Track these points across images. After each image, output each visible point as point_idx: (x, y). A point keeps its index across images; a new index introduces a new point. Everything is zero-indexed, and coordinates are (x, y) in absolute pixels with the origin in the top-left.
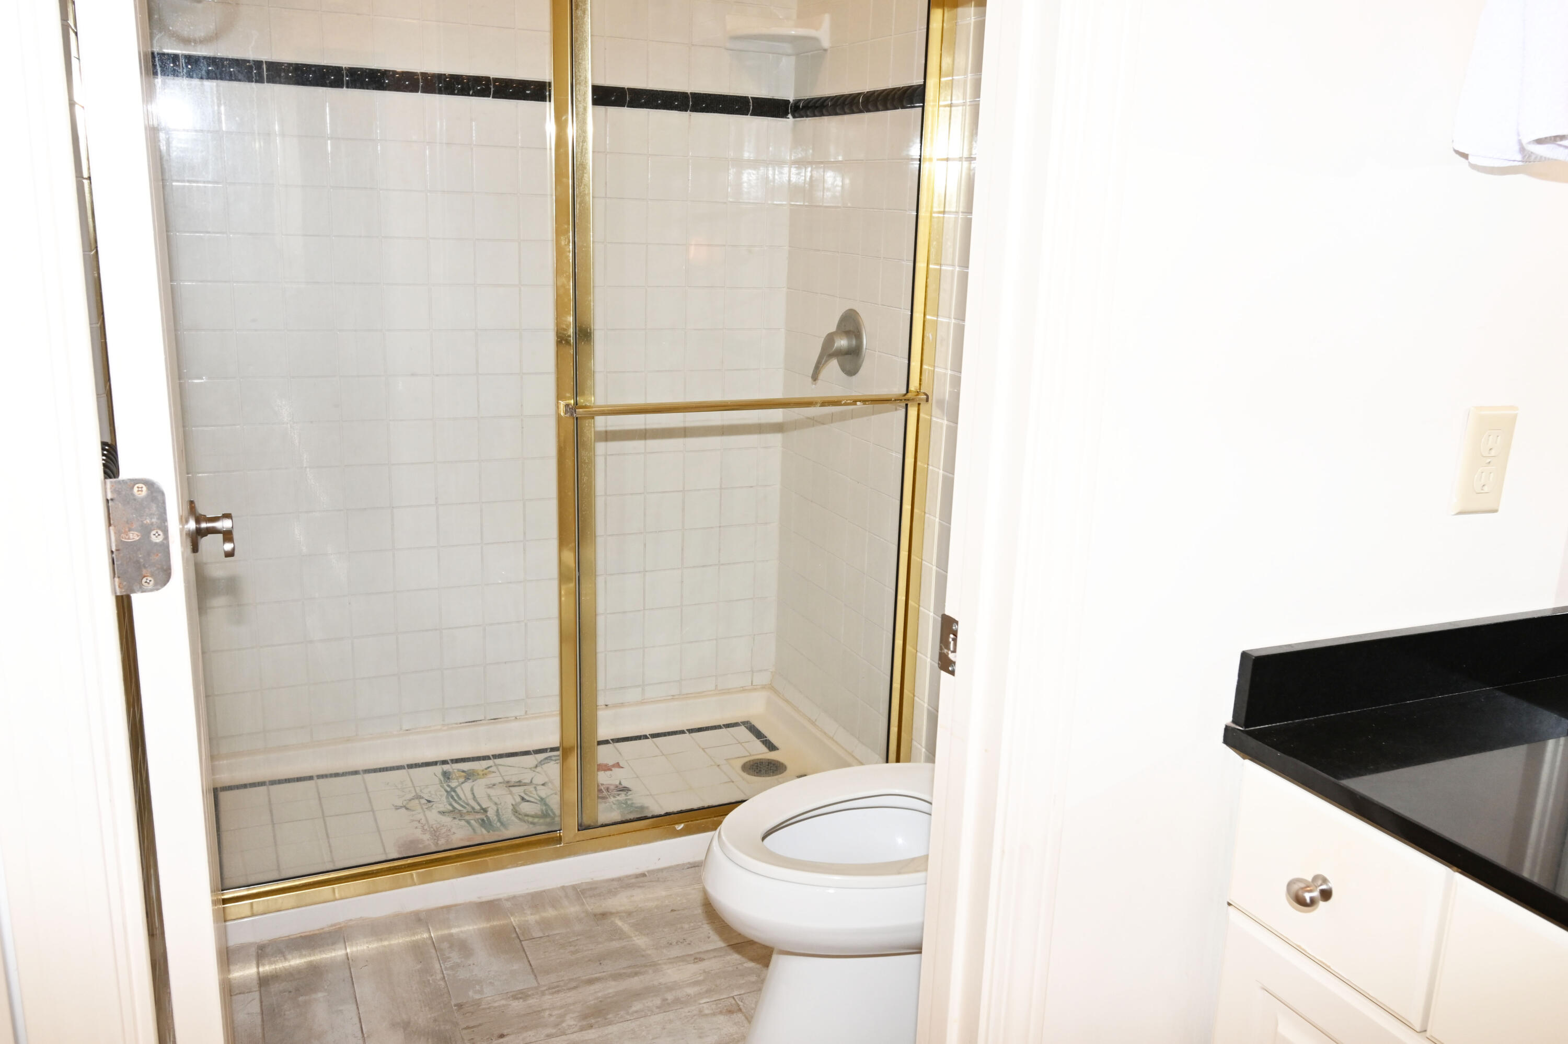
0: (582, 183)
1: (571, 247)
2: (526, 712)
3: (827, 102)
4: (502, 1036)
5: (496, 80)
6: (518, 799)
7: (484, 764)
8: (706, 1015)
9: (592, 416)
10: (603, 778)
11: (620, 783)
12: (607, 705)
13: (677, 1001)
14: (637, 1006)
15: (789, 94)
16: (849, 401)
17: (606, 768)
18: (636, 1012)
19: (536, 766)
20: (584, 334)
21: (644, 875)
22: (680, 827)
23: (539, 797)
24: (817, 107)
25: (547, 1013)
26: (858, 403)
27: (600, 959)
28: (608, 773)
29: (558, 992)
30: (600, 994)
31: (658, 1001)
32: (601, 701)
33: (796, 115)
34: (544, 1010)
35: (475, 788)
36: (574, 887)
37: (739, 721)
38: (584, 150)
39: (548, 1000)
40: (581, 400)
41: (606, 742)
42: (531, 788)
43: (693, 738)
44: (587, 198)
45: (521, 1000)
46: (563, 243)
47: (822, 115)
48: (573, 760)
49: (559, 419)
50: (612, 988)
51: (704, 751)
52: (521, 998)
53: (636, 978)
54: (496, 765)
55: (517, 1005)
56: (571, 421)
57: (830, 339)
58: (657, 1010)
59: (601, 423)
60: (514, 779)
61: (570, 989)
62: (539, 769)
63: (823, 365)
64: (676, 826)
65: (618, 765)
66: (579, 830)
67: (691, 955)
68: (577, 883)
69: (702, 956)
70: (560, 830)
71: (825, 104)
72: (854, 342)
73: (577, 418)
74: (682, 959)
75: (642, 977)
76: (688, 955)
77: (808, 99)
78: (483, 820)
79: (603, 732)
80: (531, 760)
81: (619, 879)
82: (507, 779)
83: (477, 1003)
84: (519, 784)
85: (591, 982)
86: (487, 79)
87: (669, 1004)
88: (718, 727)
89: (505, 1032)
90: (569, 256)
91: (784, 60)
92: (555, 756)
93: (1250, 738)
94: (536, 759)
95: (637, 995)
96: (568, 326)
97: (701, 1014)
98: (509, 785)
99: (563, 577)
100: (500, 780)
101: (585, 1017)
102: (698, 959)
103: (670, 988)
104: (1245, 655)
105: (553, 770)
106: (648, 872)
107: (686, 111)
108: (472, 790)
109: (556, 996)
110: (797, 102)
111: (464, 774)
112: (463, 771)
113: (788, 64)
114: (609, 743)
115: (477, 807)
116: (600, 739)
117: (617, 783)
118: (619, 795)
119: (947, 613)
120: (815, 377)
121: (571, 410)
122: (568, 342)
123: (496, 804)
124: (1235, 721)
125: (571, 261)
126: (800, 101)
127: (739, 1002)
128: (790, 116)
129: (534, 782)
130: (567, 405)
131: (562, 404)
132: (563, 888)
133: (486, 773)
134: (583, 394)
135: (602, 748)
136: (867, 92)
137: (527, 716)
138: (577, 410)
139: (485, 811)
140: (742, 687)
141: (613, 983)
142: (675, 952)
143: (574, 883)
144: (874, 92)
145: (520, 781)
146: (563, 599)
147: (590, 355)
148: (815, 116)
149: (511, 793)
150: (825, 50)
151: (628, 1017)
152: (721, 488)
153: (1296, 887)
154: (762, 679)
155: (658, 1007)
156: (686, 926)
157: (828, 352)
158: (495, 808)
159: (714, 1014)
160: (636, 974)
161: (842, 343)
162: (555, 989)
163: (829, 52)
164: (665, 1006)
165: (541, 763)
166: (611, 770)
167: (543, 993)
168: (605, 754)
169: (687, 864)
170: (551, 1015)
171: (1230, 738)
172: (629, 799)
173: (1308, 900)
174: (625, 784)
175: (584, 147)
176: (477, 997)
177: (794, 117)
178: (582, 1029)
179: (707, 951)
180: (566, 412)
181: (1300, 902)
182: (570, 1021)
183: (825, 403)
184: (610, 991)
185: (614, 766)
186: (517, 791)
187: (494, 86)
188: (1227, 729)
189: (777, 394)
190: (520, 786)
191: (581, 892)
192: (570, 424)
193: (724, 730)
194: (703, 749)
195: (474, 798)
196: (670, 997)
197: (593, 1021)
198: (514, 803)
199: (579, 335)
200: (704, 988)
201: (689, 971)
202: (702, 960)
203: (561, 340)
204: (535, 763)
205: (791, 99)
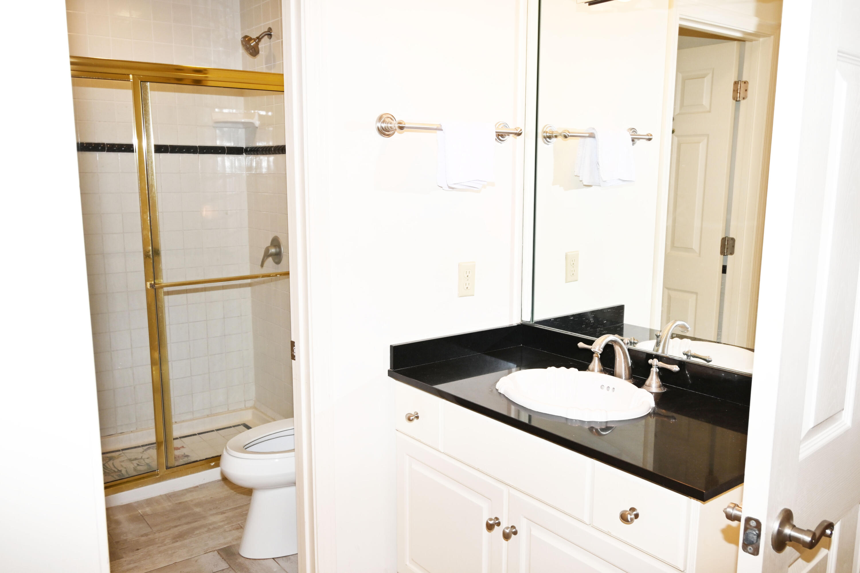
0: (152, 192)
1: (149, 218)
2: (137, 428)
3: (259, 149)
4: (138, 549)
5: (107, 144)
6: (136, 465)
7: (118, 453)
8: (227, 531)
9: (162, 287)
10: (177, 453)
11: (184, 454)
12: (176, 422)
13: (215, 528)
14: (197, 532)
15: (243, 145)
16: (274, 275)
17: (178, 449)
18: (197, 534)
19: (143, 452)
20: (156, 252)
21: (197, 487)
22: (213, 464)
23: (146, 463)
24: (255, 151)
25: (157, 540)
26: (278, 275)
27: (179, 518)
28: (179, 450)
29: (161, 532)
30: (180, 530)
31: (206, 529)
32: (174, 420)
33: (247, 154)
34: (156, 538)
35: (115, 464)
36: (165, 495)
37: (240, 423)
38: (152, 179)
39: (157, 535)
40: (156, 281)
41: (177, 439)
42: (142, 461)
43: (218, 433)
44: (155, 198)
45: (145, 537)
46: (145, 217)
47: (258, 154)
48: (163, 447)
49: (147, 289)
50: (185, 527)
51: (224, 438)
52: (145, 536)
53: (196, 523)
54: (124, 453)
55: (143, 539)
56: (153, 290)
57: (267, 249)
58: (206, 532)
59: (166, 289)
60: (133, 457)
61: (167, 530)
62: (145, 452)
63: (265, 260)
64: (211, 464)
65: (183, 447)
66: (166, 469)
67: (220, 512)
68: (167, 493)
69: (224, 512)
70: (157, 470)
71: (258, 150)
72: (278, 250)
73: (155, 289)
74: (217, 514)
75: (198, 522)
76: (219, 512)
77: (251, 147)
78: (120, 475)
79: (176, 433)
80: (141, 449)
81: (186, 490)
82: (129, 458)
83: (126, 540)
84: (136, 459)
85: (176, 526)
86: (104, 144)
87: (211, 530)
88: (230, 427)
89: (139, 548)
90: (148, 222)
91: (240, 130)
92: (151, 447)
93: (394, 373)
94: (143, 449)
95: (197, 528)
96: (149, 251)
97: (225, 531)
98: (131, 460)
99: (153, 363)
100: (126, 458)
101: (174, 538)
102: (223, 513)
103: (211, 524)
104: (391, 346)
105: (153, 452)
106: (199, 485)
107: (197, 153)
108: (113, 464)
109: (161, 533)
110: (247, 148)
111: (108, 458)
112: (108, 457)
113: (242, 132)
114: (178, 439)
115: (116, 470)
116: (175, 437)
117: (183, 454)
118: (184, 458)
119: (292, 340)
120: (262, 265)
121: (152, 286)
122: (149, 257)
123: (125, 468)
124: (391, 369)
125: (149, 224)
126: (248, 148)
127: (241, 525)
128: (244, 154)
129: (143, 457)
130: (151, 284)
131: (148, 283)
132: (161, 496)
133: (118, 457)
134: (157, 279)
135: (175, 441)
136: (275, 146)
137: (137, 430)
138: (155, 285)
139: (120, 471)
140: (240, 409)
141: (186, 526)
142: (214, 511)
143: (165, 493)
144: (278, 146)
145: (136, 458)
146: (154, 372)
147: (159, 262)
148: (254, 154)
149: (133, 464)
150: (257, 127)
151: (193, 536)
152: (224, 318)
153: (408, 416)
154: (250, 404)
155: (206, 531)
156: (217, 502)
157: (267, 255)
158: (125, 469)
159: (230, 531)
160: (196, 521)
161: (273, 250)
162: (160, 531)
163: (258, 128)
164: (209, 530)
165: (145, 450)
166: (180, 449)
167: (155, 533)
168: (177, 443)
169: (217, 480)
170: (159, 540)
171: (390, 374)
172: (189, 460)
173: (411, 419)
174: (186, 454)
175: (152, 178)
176: (125, 538)
177: (246, 154)
178: (173, 543)
179: (227, 510)
180: (151, 287)
181: (409, 420)
182: (167, 541)
183: (263, 276)
184: (185, 528)
185: (181, 448)
186: (135, 462)
187: (107, 147)
188: (389, 371)
189: (247, 273)
190: (136, 460)
191: (169, 497)
192: (153, 291)
193: (233, 428)
194: (223, 437)
195: (115, 467)
196: (211, 527)
197: (178, 540)
198: (134, 467)
199: (154, 254)
200: (226, 522)
201: (219, 518)
202: (224, 513)
203: (146, 256)
204: (143, 450)
205: (244, 147)
